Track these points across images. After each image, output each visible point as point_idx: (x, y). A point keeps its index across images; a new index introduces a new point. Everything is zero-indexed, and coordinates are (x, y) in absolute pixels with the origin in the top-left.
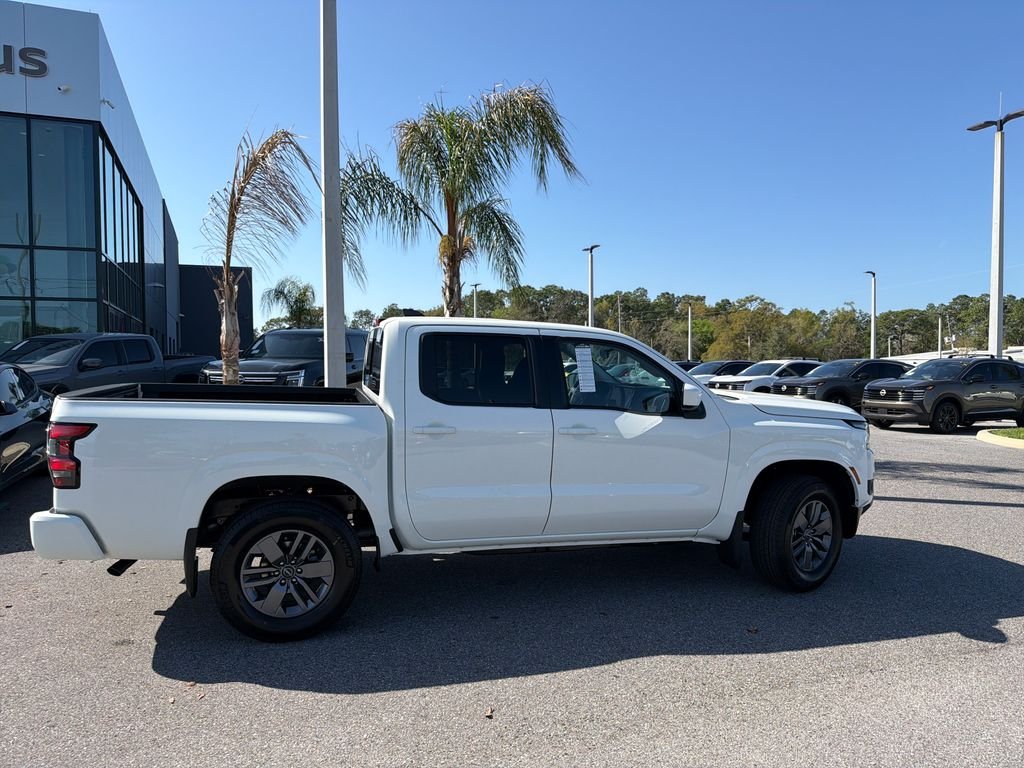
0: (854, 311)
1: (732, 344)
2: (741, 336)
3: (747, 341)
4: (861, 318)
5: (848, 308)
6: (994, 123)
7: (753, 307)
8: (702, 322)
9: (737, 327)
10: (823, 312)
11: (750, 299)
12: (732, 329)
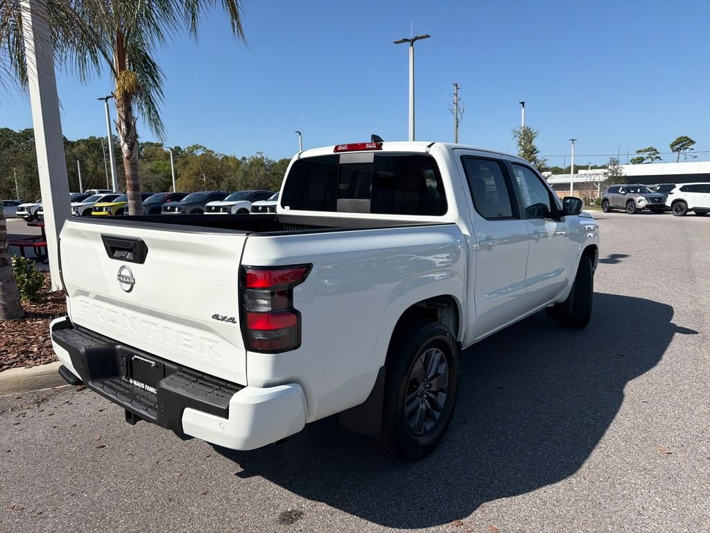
0: (263, 158)
1: (193, 180)
2: (198, 174)
3: (203, 177)
4: (267, 163)
5: (259, 156)
6: (409, 41)
7: (199, 153)
8: (164, 163)
9: (195, 167)
10: (244, 158)
11: (196, 147)
12: (191, 169)
